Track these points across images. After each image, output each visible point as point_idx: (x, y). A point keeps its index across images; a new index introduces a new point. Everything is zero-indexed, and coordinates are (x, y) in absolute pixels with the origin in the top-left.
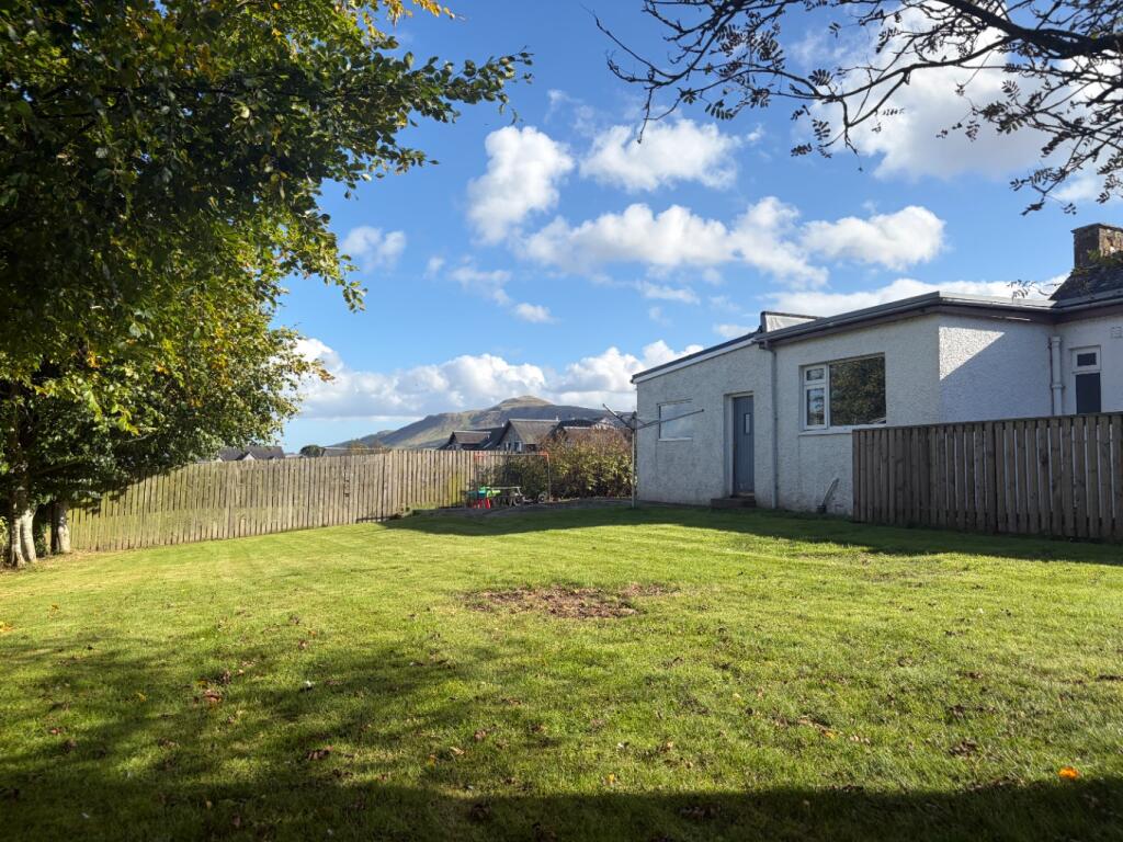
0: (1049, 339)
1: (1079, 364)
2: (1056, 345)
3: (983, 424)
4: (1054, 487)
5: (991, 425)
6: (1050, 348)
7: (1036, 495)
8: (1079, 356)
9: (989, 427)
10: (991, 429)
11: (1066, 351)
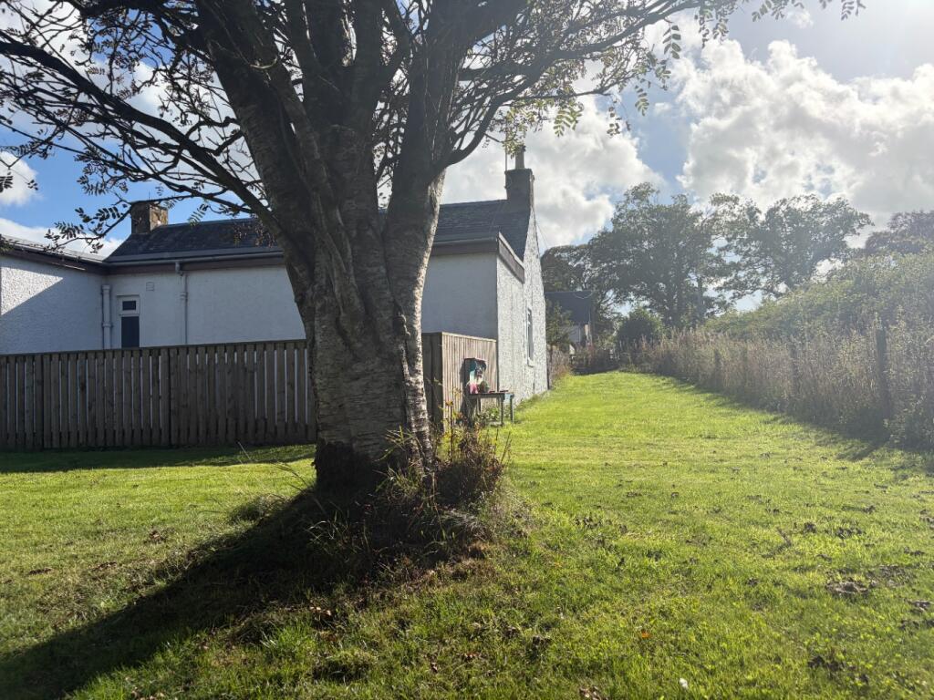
0: (102, 287)
1: (124, 309)
2: (106, 292)
3: (33, 356)
4: (90, 409)
5: (39, 356)
6: (102, 294)
7: (75, 416)
8: (124, 303)
9: (38, 359)
10: (39, 361)
11: (114, 298)
